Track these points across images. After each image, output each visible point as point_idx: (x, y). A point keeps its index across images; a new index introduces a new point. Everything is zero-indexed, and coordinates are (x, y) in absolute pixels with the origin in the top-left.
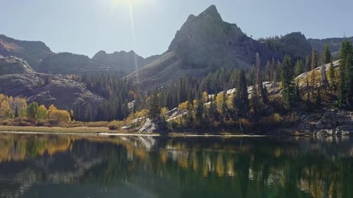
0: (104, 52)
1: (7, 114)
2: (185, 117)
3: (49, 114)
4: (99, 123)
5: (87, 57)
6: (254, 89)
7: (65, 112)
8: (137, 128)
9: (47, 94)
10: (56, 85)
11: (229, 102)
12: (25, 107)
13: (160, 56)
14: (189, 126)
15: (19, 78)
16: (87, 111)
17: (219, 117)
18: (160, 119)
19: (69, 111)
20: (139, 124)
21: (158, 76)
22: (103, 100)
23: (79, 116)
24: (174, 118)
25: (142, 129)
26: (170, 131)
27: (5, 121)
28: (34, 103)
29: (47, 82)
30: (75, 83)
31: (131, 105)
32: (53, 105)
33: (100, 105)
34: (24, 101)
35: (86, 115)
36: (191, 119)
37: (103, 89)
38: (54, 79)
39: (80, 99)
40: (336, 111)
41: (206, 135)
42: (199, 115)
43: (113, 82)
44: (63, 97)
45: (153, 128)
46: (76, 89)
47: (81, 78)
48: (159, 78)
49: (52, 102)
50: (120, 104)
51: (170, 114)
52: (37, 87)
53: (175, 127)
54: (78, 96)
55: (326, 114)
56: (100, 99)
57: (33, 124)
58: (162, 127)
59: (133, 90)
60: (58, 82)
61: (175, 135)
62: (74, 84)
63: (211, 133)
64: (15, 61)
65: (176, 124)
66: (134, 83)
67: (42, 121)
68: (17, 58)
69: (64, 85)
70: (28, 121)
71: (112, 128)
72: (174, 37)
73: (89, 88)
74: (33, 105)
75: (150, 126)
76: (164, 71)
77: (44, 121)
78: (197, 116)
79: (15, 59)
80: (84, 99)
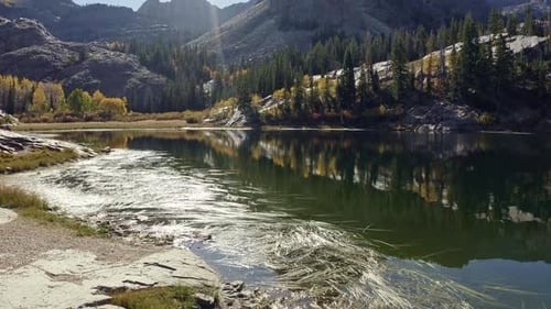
1: (43, 108)
2: (280, 107)
5: (131, 9)
6: (363, 75)
7: (118, 100)
8: (224, 121)
9: (86, 75)
10: (96, 61)
12: (61, 96)
14: (286, 117)
15: (42, 52)
16: (146, 98)
17: (321, 108)
18: (251, 109)
19: (122, 99)
20: (225, 116)
21: (245, 42)
22: (167, 81)
23: (135, 105)
24: (268, 108)
25: (230, 122)
26: (264, 124)
27: (43, 117)
29: (83, 58)
30: (123, 55)
32: (98, 92)
33: (164, 89)
34: (58, 86)
35: (145, 103)
36: (288, 110)
37: (164, 64)
38: (92, 51)
39: (133, 80)
40: (445, 105)
41: (304, 129)
42: (297, 105)
43: (178, 51)
44: (110, 77)
45: (244, 121)
46: (128, 66)
47: (128, 46)
48: (246, 46)
49: (96, 87)
50: (193, 86)
51: (263, 103)
52: (69, 65)
53: (270, 119)
54: (131, 76)
55: (434, 108)
56: (163, 79)
57: (81, 119)
58: (254, 120)
59: (208, 65)
60: (98, 56)
61: (269, 128)
62: (123, 58)
64: (28, 26)
65: (271, 116)
66: (209, 52)
67: (89, 113)
68: (28, 21)
69: (108, 61)
70: (72, 115)
71: (191, 121)
73: (143, 63)
75: (240, 119)
76: (254, 33)
77: (93, 114)
78: (295, 105)
79: (26, 22)
80: (141, 80)
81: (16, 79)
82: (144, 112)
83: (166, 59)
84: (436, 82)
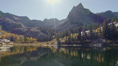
0: (47, 19)
1: (19, 40)
2: (65, 41)
3: (30, 40)
4: (44, 42)
5: (41, 21)
6: (83, 33)
7: (35, 39)
8: (53, 44)
9: (29, 34)
10: (32, 31)
11: (76, 37)
12: (23, 38)
13: (65, 19)
14: (66, 43)
15: (21, 29)
16: (41, 39)
17: (74, 41)
19: (36, 39)
21: (63, 27)
23: (39, 40)
26: (61, 44)
27: (18, 42)
28: (26, 37)
29: (29, 30)
30: (37, 30)
31: (54, 37)
32: (31, 37)
33: (45, 37)
34: (23, 36)
37: (46, 32)
38: (31, 29)
39: (39, 35)
43: (49, 29)
44: (34, 35)
46: (38, 32)
47: (39, 28)
48: (63, 28)
49: (31, 36)
50: (51, 36)
51: (62, 40)
52: (26, 32)
53: (63, 44)
54: (38, 34)
56: (45, 35)
57: (26, 43)
58: (59, 43)
59: (55, 32)
63: (71, 45)
64: (19, 24)
65: (63, 42)
66: (56, 29)
67: (28, 42)
69: (34, 31)
70: (24, 42)
71: (47, 44)
72: (69, 14)
73: (42, 32)
74: (26, 38)
75: (56, 43)
76: (65, 25)
77: (29, 42)
78: (68, 40)
79: (19, 23)
80: (40, 35)
81: (14, 34)
82: (40, 42)
83: (46, 31)
84: (99, 34)
